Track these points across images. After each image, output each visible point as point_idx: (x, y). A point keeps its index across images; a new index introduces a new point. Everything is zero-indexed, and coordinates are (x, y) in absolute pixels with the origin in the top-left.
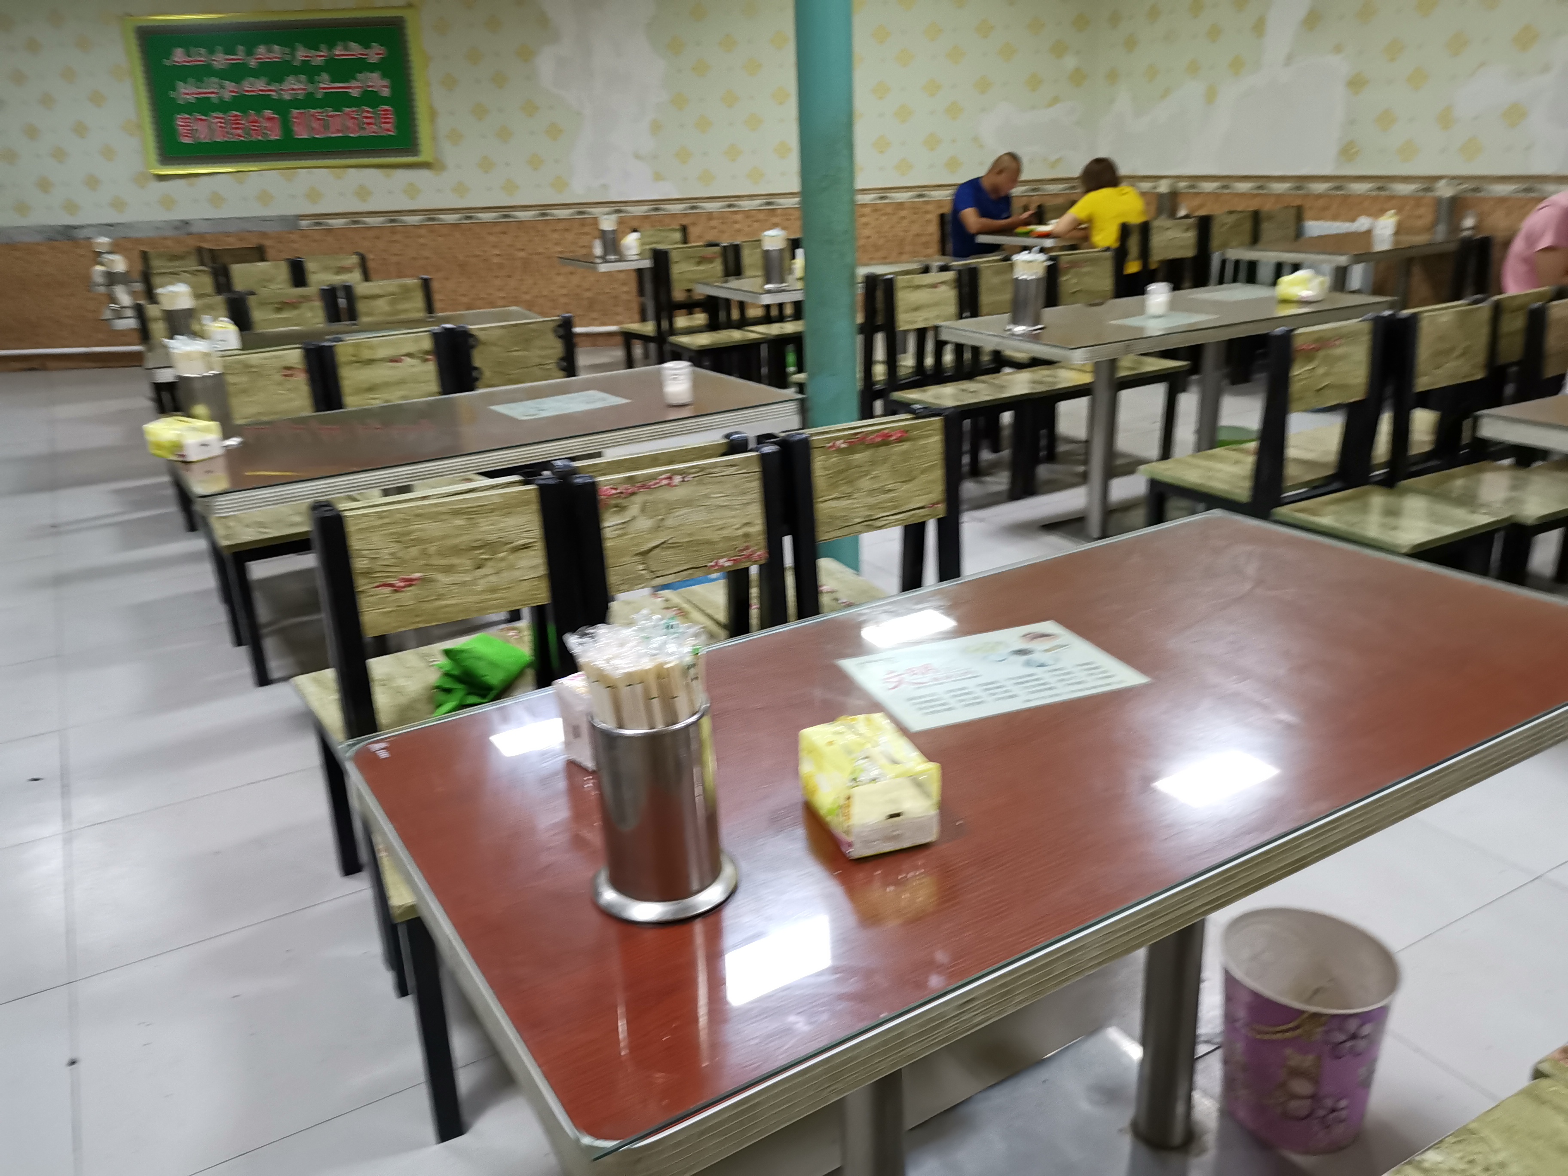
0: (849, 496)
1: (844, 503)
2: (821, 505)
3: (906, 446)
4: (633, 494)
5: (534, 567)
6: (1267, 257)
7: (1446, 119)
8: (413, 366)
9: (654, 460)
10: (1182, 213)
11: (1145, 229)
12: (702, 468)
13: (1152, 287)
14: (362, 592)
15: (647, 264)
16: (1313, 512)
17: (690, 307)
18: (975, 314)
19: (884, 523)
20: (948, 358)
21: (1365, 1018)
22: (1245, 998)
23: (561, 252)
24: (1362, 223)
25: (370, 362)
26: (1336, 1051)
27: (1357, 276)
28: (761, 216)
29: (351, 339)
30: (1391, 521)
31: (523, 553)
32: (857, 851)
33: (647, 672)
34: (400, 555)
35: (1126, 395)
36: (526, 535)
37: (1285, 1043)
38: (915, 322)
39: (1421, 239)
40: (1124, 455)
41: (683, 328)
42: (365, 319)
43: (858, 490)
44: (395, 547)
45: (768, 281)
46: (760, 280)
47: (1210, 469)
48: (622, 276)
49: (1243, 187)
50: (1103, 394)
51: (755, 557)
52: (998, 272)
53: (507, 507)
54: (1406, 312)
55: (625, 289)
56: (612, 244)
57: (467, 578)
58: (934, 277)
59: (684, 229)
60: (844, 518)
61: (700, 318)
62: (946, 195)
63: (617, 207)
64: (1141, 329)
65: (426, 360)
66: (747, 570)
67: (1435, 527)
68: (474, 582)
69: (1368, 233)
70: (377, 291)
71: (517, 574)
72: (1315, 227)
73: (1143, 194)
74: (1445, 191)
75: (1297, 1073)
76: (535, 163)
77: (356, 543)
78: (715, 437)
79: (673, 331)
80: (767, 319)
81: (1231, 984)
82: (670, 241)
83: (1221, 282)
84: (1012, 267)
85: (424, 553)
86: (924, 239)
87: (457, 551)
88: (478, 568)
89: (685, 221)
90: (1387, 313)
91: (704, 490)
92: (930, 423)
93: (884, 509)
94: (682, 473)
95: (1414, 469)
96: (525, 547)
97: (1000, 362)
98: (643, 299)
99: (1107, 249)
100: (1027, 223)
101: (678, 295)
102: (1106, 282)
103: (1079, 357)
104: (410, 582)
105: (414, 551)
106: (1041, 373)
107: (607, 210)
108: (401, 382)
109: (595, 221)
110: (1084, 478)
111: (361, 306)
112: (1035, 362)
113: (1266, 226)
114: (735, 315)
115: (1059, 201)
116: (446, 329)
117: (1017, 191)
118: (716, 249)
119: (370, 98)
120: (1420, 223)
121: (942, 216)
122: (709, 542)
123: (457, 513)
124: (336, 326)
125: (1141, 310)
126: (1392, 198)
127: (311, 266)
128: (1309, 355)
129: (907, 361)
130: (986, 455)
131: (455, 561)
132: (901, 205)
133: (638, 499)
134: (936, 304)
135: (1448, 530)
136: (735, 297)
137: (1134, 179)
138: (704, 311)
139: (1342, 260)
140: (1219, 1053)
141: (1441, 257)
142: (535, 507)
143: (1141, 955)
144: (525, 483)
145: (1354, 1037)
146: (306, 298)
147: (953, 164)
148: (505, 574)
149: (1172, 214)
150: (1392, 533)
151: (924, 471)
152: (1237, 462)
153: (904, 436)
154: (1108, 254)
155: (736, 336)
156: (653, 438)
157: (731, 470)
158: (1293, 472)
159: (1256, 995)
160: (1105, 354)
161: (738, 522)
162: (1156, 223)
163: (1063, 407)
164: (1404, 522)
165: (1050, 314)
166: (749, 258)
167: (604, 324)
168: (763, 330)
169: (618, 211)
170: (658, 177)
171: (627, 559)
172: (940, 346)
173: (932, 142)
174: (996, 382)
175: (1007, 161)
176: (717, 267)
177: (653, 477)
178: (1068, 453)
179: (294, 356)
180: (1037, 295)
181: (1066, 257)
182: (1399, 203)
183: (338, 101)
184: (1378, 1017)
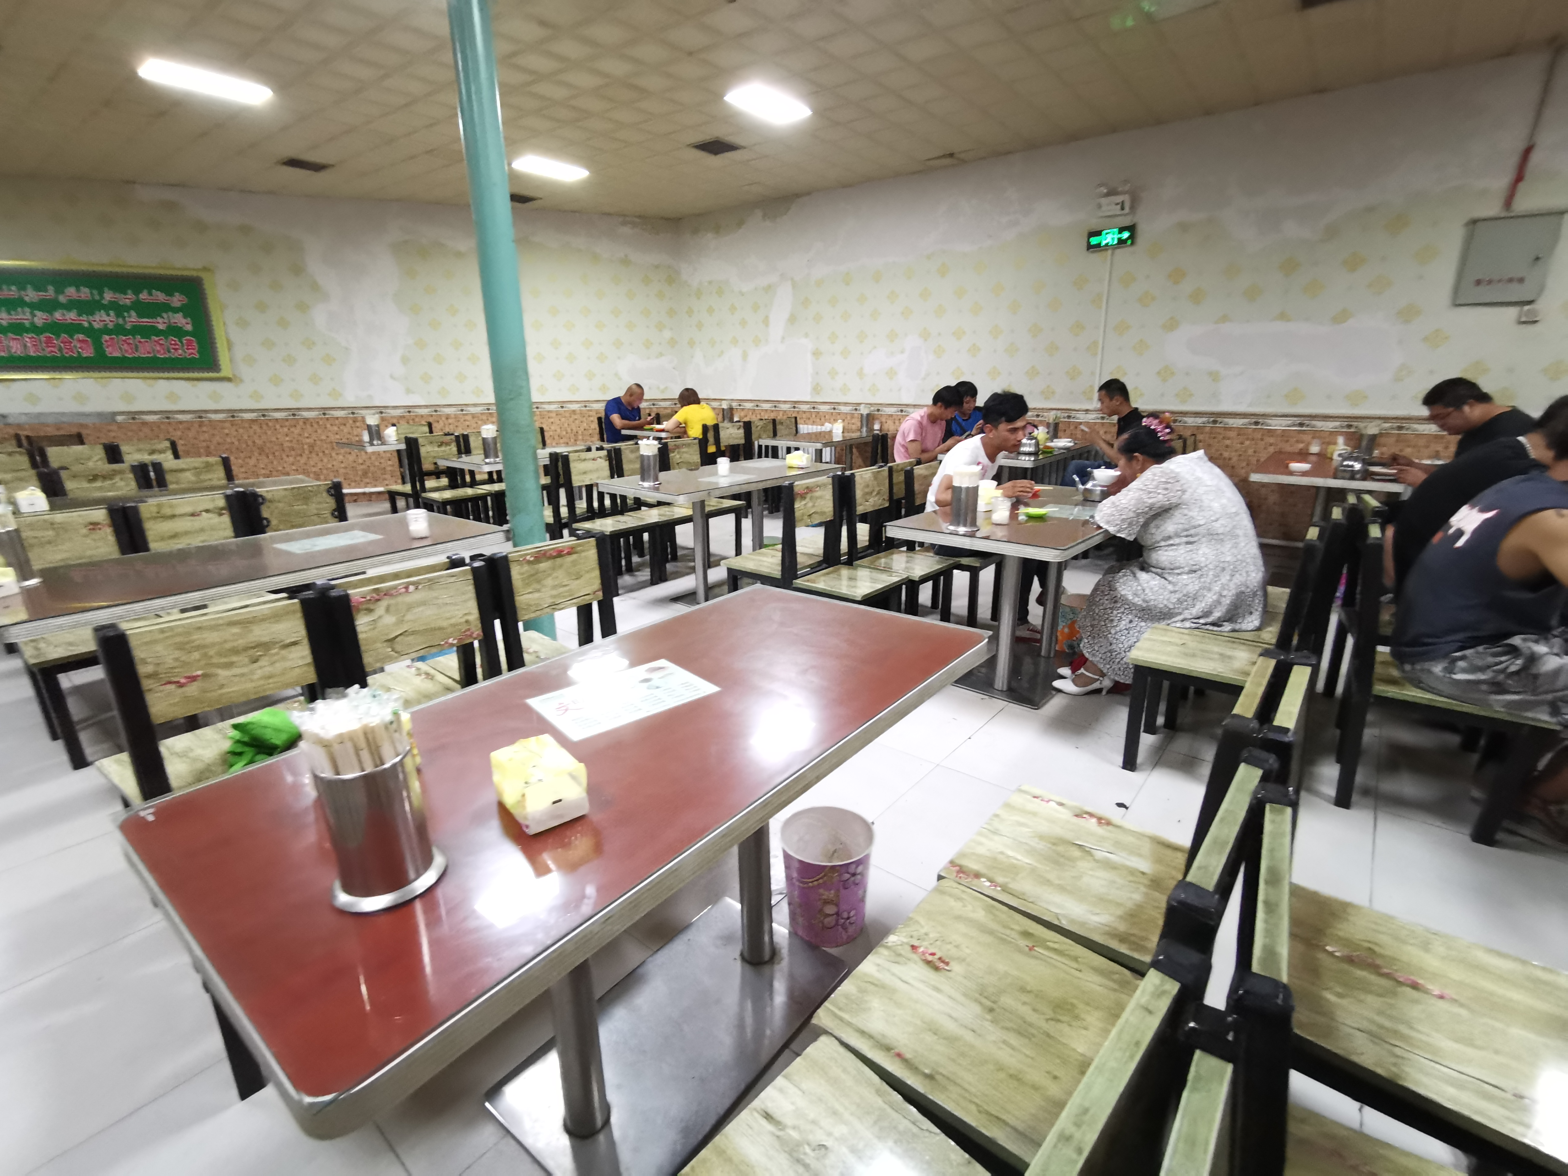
0: (538, 591)
1: (536, 595)
2: (521, 598)
3: (574, 556)
4: (378, 600)
5: (303, 657)
6: (781, 444)
7: (861, 374)
8: (210, 519)
9: (396, 576)
10: (736, 419)
11: (716, 427)
12: (430, 580)
13: (720, 460)
14: (150, 690)
15: (403, 446)
16: (814, 582)
17: (437, 473)
18: (621, 474)
19: (563, 606)
20: (607, 502)
21: (858, 863)
22: (797, 865)
23: (338, 439)
24: (827, 427)
25: (173, 516)
26: (845, 885)
27: (827, 454)
28: (484, 418)
29: (152, 501)
30: (852, 583)
31: (293, 648)
32: (533, 830)
33: (355, 731)
34: (183, 658)
35: (712, 521)
36: (294, 635)
37: (819, 886)
38: (583, 481)
39: (855, 435)
40: (715, 555)
41: (430, 488)
42: (172, 487)
43: (544, 586)
44: (177, 654)
45: (487, 457)
46: (483, 456)
47: (760, 561)
48: (388, 455)
49: (766, 406)
50: (699, 520)
51: (475, 635)
52: (632, 451)
53: (276, 616)
54: (848, 473)
55: (390, 463)
56: (376, 434)
57: (245, 670)
58: (594, 453)
59: (430, 425)
60: (537, 605)
61: (444, 481)
62: (601, 407)
63: (380, 410)
64: (717, 483)
65: (221, 515)
66: (472, 644)
67: (874, 585)
68: (252, 672)
69: (830, 432)
70: (184, 466)
71: (288, 664)
72: (804, 428)
73: (714, 409)
74: (864, 411)
75: (827, 902)
76: (315, 379)
77: (139, 653)
78: (442, 559)
79: (424, 490)
80: (490, 480)
81: (787, 857)
82: (419, 432)
83: (760, 456)
84: (638, 449)
85: (205, 655)
86: (591, 432)
87: (235, 651)
88: (255, 662)
89: (431, 420)
90: (839, 473)
91: (435, 594)
92: (589, 542)
93: (564, 597)
94: (416, 584)
95: (860, 555)
96: (295, 643)
97: (639, 504)
98: (402, 470)
99: (695, 439)
100: (651, 423)
101: (427, 466)
102: (697, 458)
103: (681, 499)
104: (193, 679)
105: (196, 655)
106: (664, 510)
107: (373, 411)
108: (202, 530)
109: (363, 419)
110: (693, 570)
111: (169, 477)
112: (660, 504)
113: (778, 427)
114: (468, 478)
115: (669, 411)
116: (238, 492)
117: (643, 405)
118: (453, 437)
119: (175, 331)
120: (854, 427)
121: (599, 419)
122: (441, 629)
123: (232, 624)
124: (146, 492)
125: (715, 473)
126: (839, 414)
127: (124, 448)
128: (803, 497)
129: (581, 506)
130: (635, 559)
131: (234, 659)
132: (574, 412)
133: (384, 604)
134: (597, 470)
135: (879, 586)
136: (466, 468)
137: (707, 400)
138: (446, 477)
139: (819, 446)
140: (786, 898)
141: (866, 444)
142: (299, 615)
143: (735, 850)
144: (290, 598)
145: (854, 875)
146: (121, 472)
147: (604, 388)
148: (277, 665)
149: (731, 420)
150: (854, 590)
151: (588, 572)
152: (773, 556)
153: (571, 551)
154: (697, 441)
155: (469, 492)
156: (402, 560)
157: (452, 579)
158: (802, 560)
159: (801, 862)
160: (697, 497)
161: (460, 613)
162: (721, 425)
163: (679, 529)
164: (859, 583)
165: (663, 475)
166: (474, 443)
167: (375, 486)
168: (488, 488)
169: (381, 413)
170: (408, 391)
171: (379, 645)
172: (601, 495)
173: (590, 376)
174: (639, 516)
175: (635, 387)
176: (454, 449)
177: (395, 587)
178: (685, 555)
179: (100, 514)
180: (654, 464)
181: (671, 443)
182: (844, 417)
183: (148, 332)
184: (863, 862)
